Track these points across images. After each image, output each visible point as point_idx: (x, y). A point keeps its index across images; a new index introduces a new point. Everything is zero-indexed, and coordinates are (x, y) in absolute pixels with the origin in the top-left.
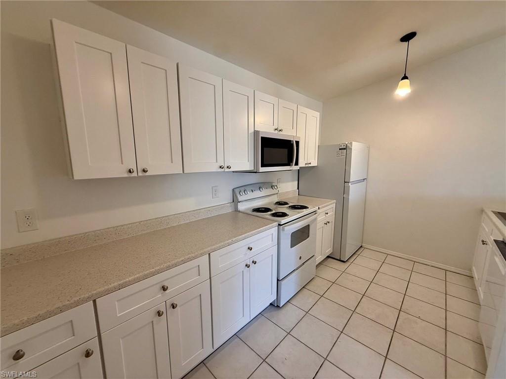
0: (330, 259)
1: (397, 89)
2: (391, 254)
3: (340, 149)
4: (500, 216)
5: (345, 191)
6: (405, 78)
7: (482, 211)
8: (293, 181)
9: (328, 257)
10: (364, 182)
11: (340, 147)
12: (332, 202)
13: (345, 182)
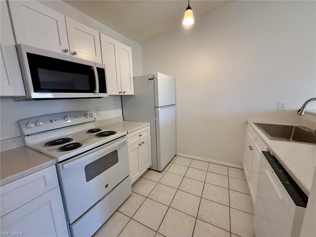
0: (150, 171)
1: (183, 19)
2: (195, 158)
3: (149, 79)
4: (259, 126)
5: (156, 115)
6: (189, 8)
7: (247, 123)
8: (116, 108)
9: (149, 169)
10: (174, 107)
11: (149, 78)
12: (147, 124)
13: (155, 107)
